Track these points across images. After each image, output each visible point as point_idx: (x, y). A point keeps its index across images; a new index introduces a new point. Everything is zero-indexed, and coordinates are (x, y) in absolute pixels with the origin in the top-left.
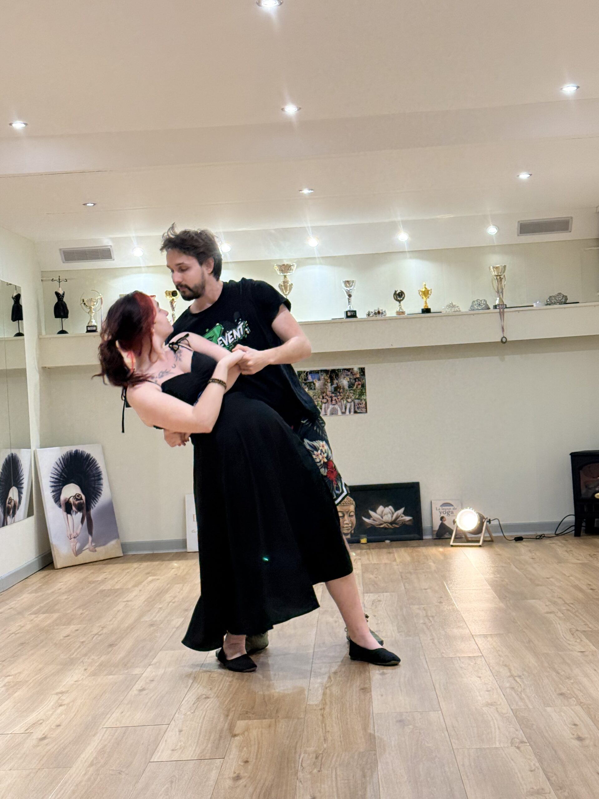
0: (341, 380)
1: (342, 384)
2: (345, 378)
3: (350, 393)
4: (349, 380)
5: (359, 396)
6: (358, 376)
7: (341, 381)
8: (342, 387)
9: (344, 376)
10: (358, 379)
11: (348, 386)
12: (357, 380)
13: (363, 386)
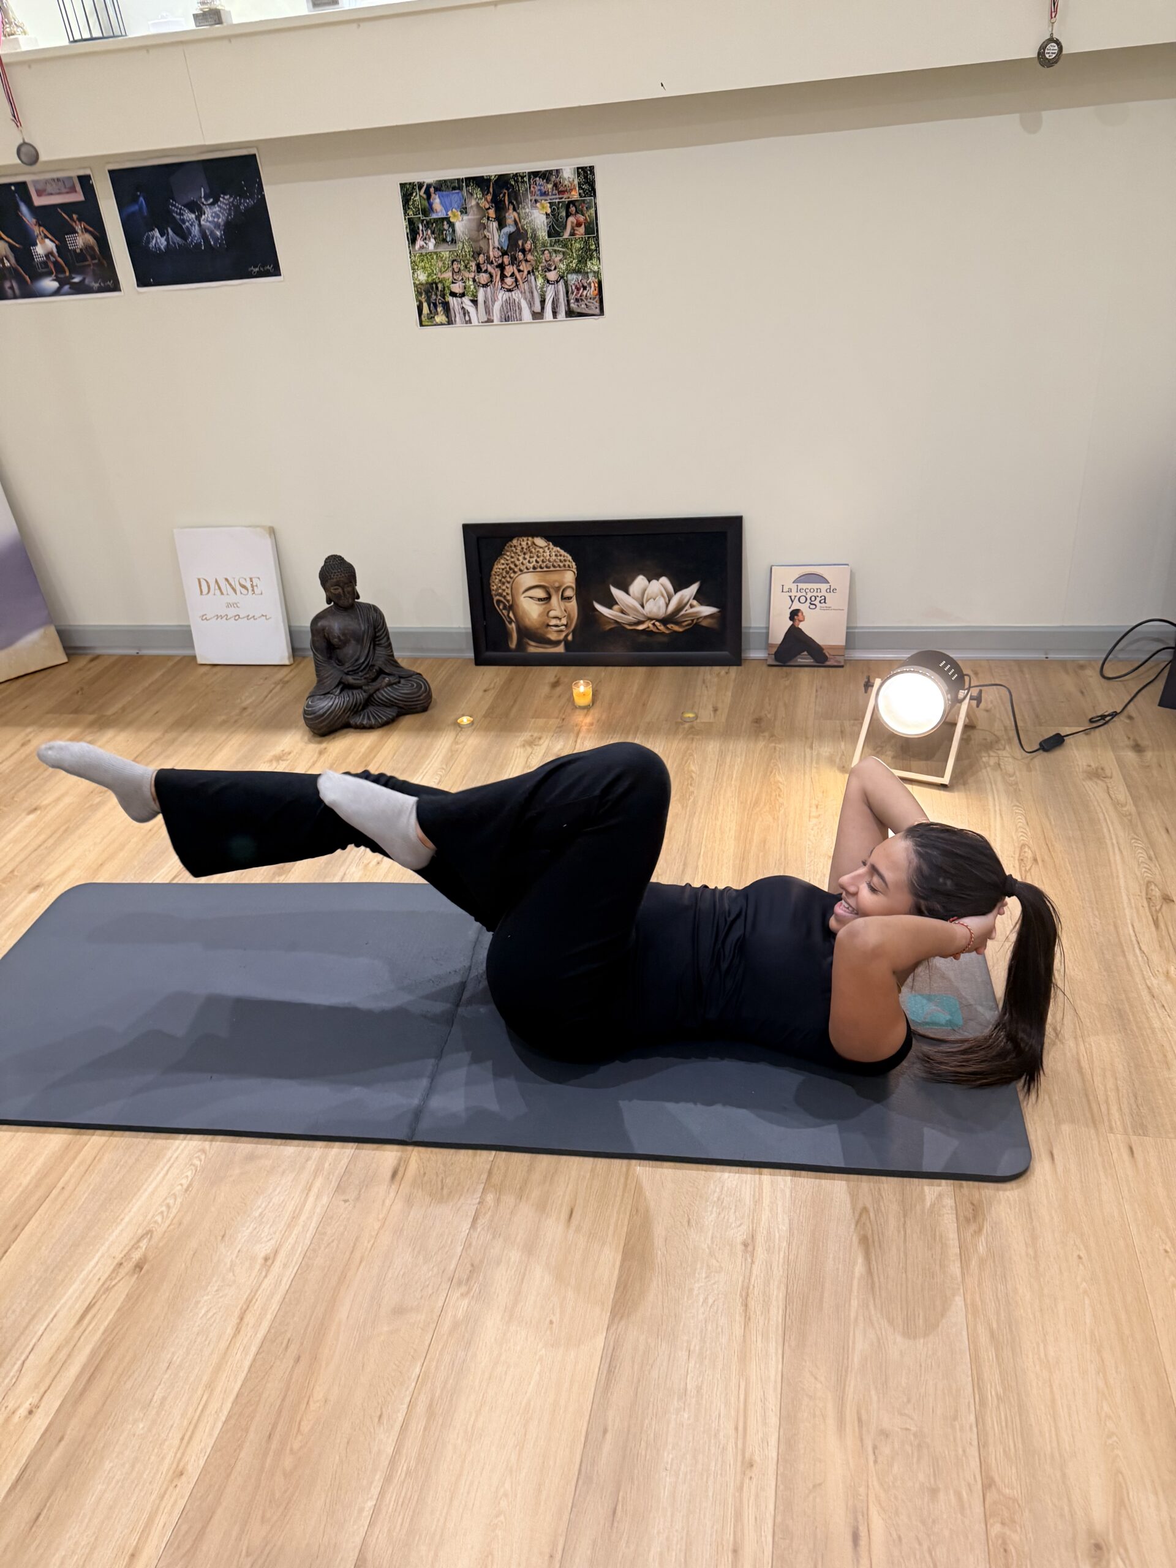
0: (527, 210)
1: (530, 223)
2: (538, 205)
3: (555, 251)
4: (549, 211)
5: (579, 262)
6: (575, 195)
7: (527, 215)
8: (529, 235)
9: (533, 198)
10: (574, 205)
11: (547, 229)
12: (573, 209)
13: (592, 229)
